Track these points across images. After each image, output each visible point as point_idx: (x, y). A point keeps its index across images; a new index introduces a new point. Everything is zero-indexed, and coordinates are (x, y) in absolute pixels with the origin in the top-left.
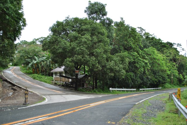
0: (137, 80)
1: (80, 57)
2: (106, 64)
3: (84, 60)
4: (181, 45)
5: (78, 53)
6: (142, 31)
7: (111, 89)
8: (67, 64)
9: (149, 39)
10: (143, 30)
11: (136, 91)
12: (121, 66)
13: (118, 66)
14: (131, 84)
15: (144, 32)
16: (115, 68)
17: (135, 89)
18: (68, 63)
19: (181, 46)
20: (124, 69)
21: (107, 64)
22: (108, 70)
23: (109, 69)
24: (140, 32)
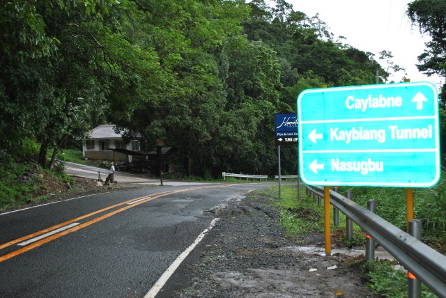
0: (269, 157)
1: (177, 119)
2: (218, 129)
3: (184, 124)
4: (391, 56)
5: (174, 112)
6: (283, 9)
7: (224, 173)
8: (156, 131)
9: (302, 40)
10: (285, 7)
11: (268, 180)
12: (245, 132)
13: (240, 133)
14: (258, 165)
15: (288, 11)
16: (235, 138)
17: (266, 177)
18: (156, 129)
19: (391, 60)
20: (250, 137)
21: (221, 129)
22: (223, 141)
23: (224, 138)
24: (277, 11)
